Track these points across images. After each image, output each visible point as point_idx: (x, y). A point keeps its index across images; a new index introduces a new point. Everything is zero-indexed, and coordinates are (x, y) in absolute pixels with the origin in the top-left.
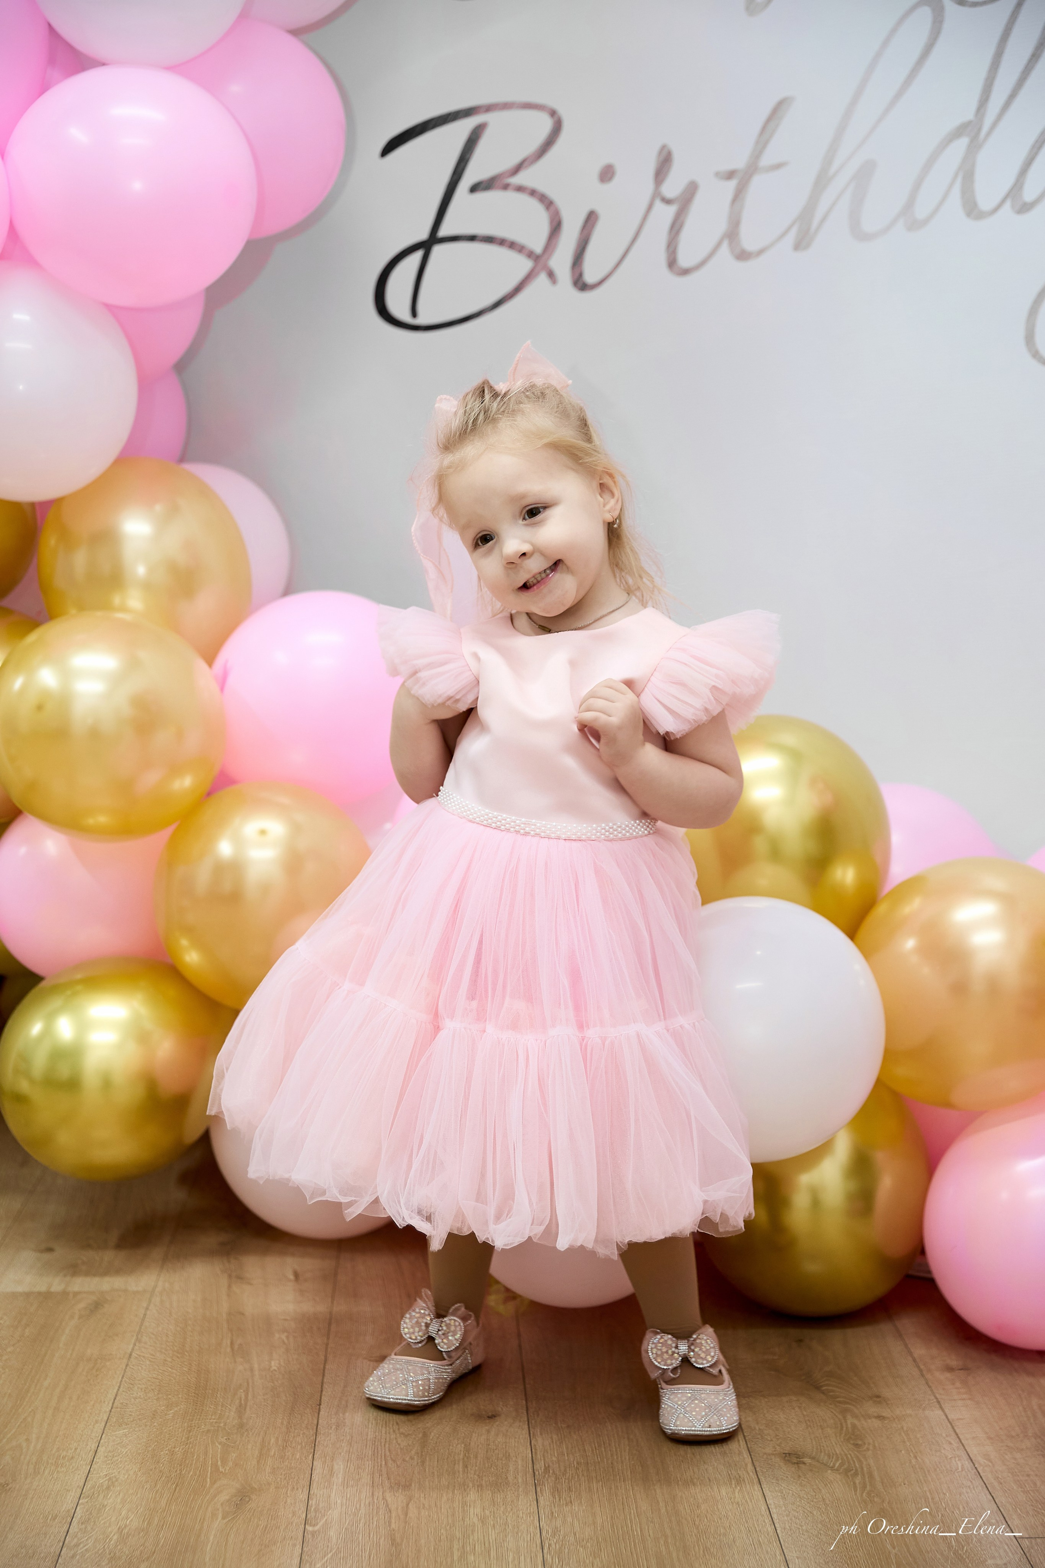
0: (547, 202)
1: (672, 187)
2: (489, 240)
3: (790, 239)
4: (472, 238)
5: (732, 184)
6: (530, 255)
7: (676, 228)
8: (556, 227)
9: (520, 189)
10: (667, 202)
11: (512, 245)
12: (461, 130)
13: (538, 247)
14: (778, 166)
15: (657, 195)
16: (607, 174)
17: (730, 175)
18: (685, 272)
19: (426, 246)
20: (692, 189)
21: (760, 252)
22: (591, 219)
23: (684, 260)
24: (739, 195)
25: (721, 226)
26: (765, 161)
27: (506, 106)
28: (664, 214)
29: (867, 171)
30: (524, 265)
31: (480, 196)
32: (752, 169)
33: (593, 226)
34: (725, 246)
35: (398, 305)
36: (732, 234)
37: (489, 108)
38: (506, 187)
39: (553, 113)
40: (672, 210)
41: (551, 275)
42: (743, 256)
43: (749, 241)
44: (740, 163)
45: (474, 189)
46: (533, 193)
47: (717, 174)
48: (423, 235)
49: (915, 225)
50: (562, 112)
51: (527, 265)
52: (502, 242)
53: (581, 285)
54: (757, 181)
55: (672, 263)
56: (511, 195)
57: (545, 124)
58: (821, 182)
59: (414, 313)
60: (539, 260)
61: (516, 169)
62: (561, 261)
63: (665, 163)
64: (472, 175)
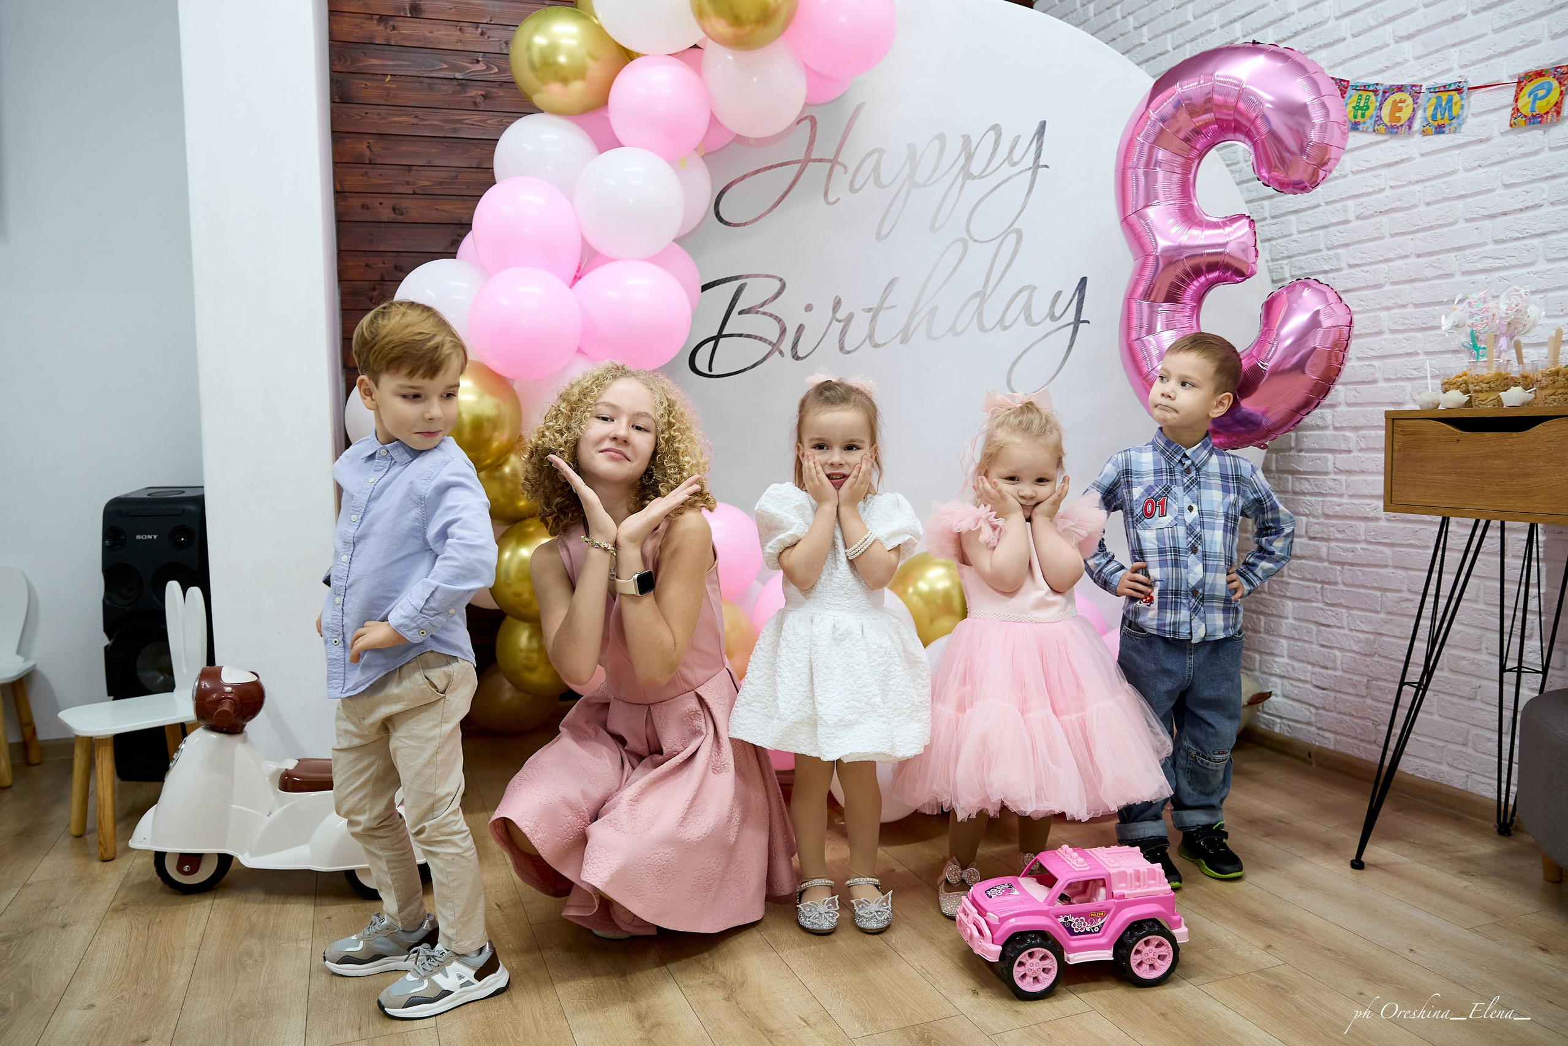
0: (779, 320)
1: (842, 314)
2: (749, 336)
3: (899, 338)
4: (740, 335)
5: (871, 314)
6: (770, 343)
7: (843, 333)
8: (783, 331)
9: (764, 313)
10: (839, 321)
11: (761, 339)
12: (734, 286)
13: (775, 341)
14: (893, 307)
15: (834, 318)
16: (809, 308)
17: (870, 310)
18: (849, 352)
19: (716, 339)
20: (851, 316)
21: (885, 344)
22: (801, 328)
23: (847, 347)
24: (874, 319)
25: (866, 333)
26: (886, 305)
27: (756, 276)
28: (837, 327)
29: (933, 311)
30: (767, 348)
31: (743, 316)
32: (880, 308)
33: (802, 331)
34: (868, 340)
35: (702, 365)
36: (871, 336)
37: (747, 276)
38: (757, 312)
39: (781, 280)
40: (842, 324)
41: (781, 352)
42: (876, 346)
43: (879, 339)
44: (874, 305)
45: (740, 313)
46: (771, 315)
47: (863, 309)
48: (715, 333)
49: (956, 334)
50: (785, 279)
51: (770, 348)
52: (756, 337)
53: (796, 357)
54: (882, 312)
55: (842, 348)
56: (759, 315)
57: (778, 285)
58: (913, 314)
59: (710, 370)
60: (775, 346)
61: (763, 305)
62: (786, 345)
63: (837, 304)
64: (739, 306)
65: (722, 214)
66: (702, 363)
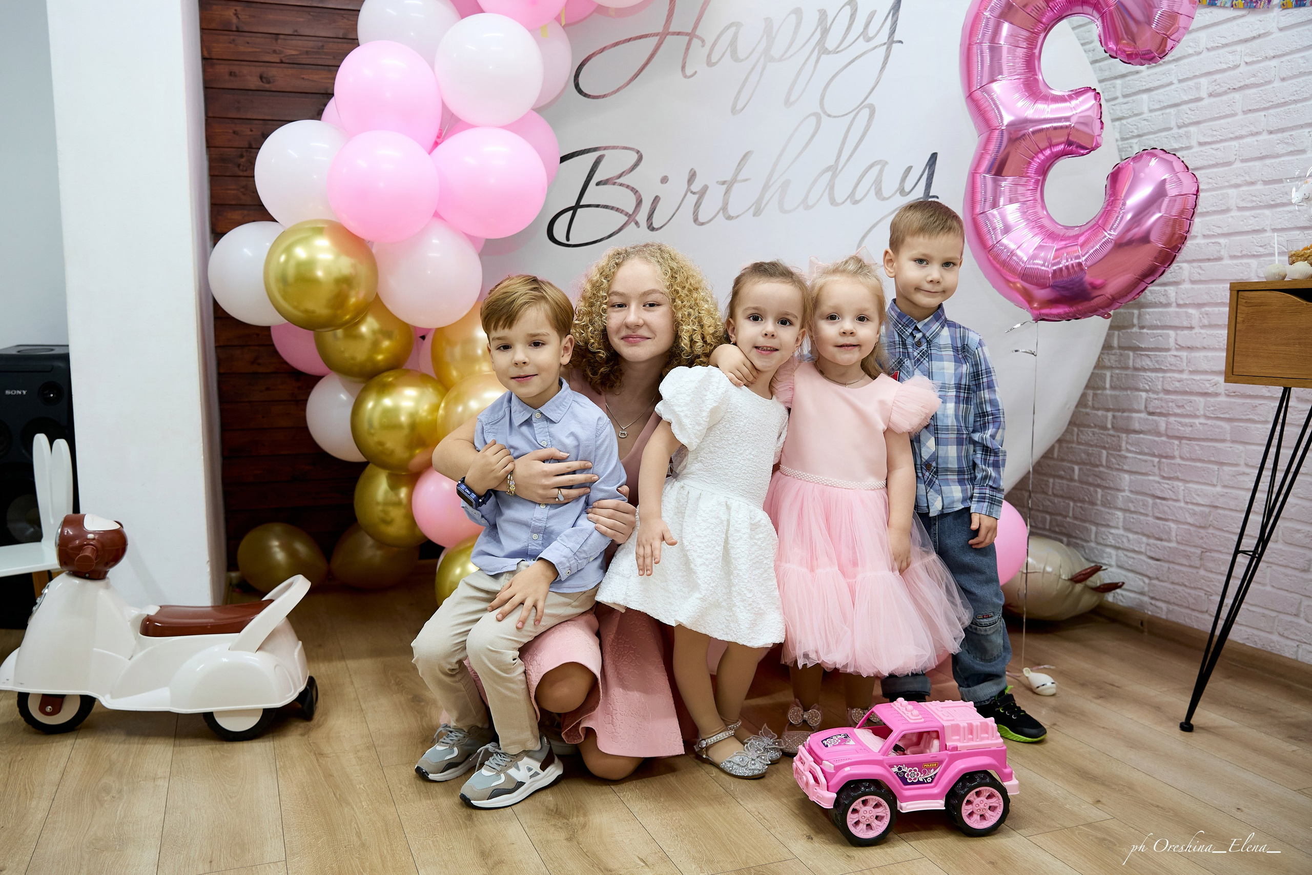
0: (635, 192)
1: (696, 187)
2: (606, 207)
3: (752, 211)
4: (598, 206)
5: (725, 186)
6: (626, 214)
7: (698, 205)
8: (639, 203)
9: (621, 185)
10: (694, 193)
11: (617, 210)
12: (593, 156)
13: (631, 212)
14: (746, 180)
15: (689, 190)
16: (664, 180)
17: (724, 183)
18: (702, 224)
19: (574, 209)
20: (705, 189)
21: (738, 216)
22: (656, 199)
23: (701, 219)
24: (727, 192)
25: (720, 205)
26: (740, 178)
27: (614, 148)
28: (692, 199)
29: (786, 185)
30: (624, 219)
31: (600, 187)
32: (734, 181)
33: (658, 202)
34: (721, 212)
35: (560, 234)
36: (724, 208)
37: (605, 148)
38: (614, 184)
39: (638, 152)
40: (696, 197)
41: (637, 223)
42: (729, 218)
43: (732, 211)
44: (728, 178)
45: (598, 184)
46: (628, 187)
47: (717, 182)
48: (574, 204)
49: (808, 208)
50: (642, 151)
51: (626, 218)
52: (612, 208)
53: (651, 228)
54: (735, 185)
55: (696, 220)
56: (616, 187)
57: (635, 157)
58: (766, 187)
59: (568, 239)
60: (631, 217)
61: (620, 176)
62: (642, 217)
63: (692, 176)
64: (596, 178)
65: (582, 86)
66: (560, 232)
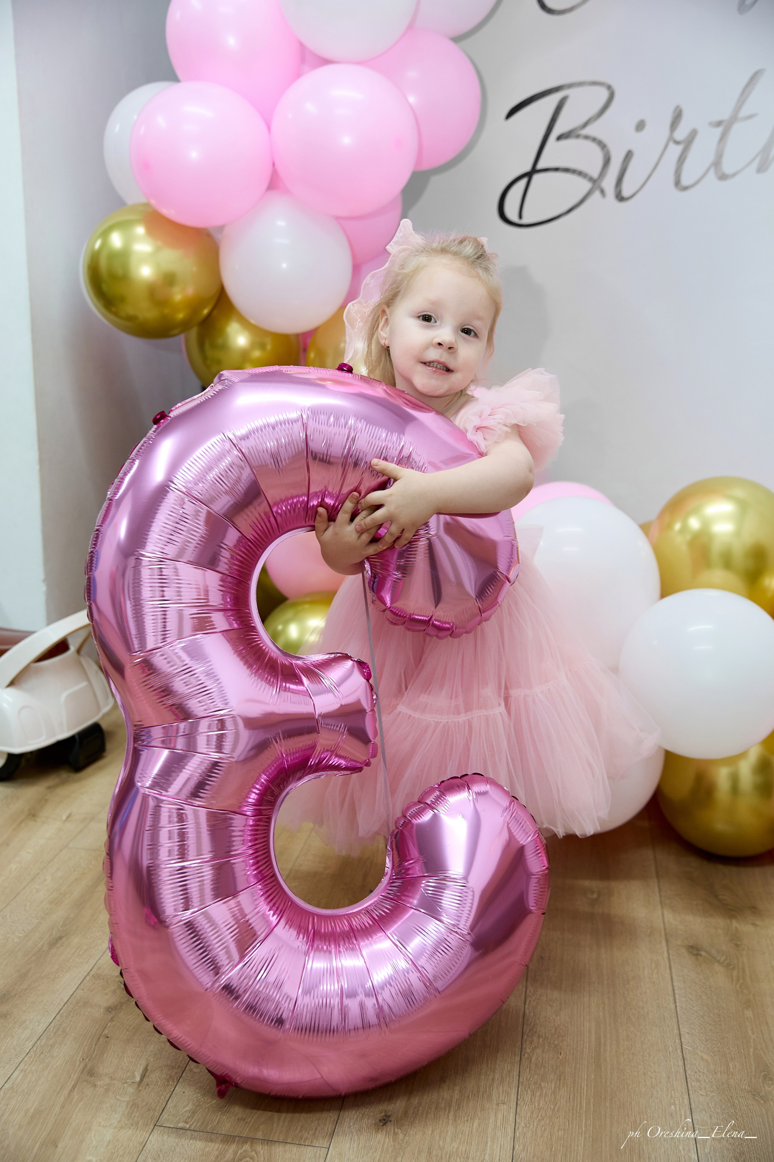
0: (602, 145)
1: (681, 134)
2: (566, 170)
3: (755, 165)
4: (556, 169)
5: (720, 130)
6: (591, 179)
7: (681, 160)
8: (607, 161)
9: (587, 137)
10: (677, 143)
11: (581, 173)
12: (553, 100)
13: (595, 174)
14: (751, 117)
15: (671, 139)
16: (640, 126)
17: (719, 124)
18: (685, 188)
19: (529, 175)
20: (693, 135)
21: (735, 174)
22: (629, 155)
23: (685, 181)
24: (723, 137)
25: (712, 157)
26: (743, 113)
27: (580, 84)
28: (675, 151)
30: (585, 186)
31: (564, 143)
32: (734, 119)
33: (630, 160)
34: (713, 171)
35: (511, 213)
36: (717, 163)
37: (570, 86)
38: (578, 136)
39: (609, 87)
40: (679, 148)
41: (602, 192)
42: (723, 177)
43: (728, 167)
44: (725, 115)
45: (559, 138)
46: (594, 140)
47: (711, 124)
48: (528, 168)
50: (615, 86)
51: (588, 185)
52: (573, 171)
53: (620, 198)
54: (736, 127)
55: (677, 183)
56: (581, 142)
57: (603, 94)
59: (520, 216)
60: (596, 183)
61: (585, 125)
62: (609, 183)
63: (677, 117)
64: (558, 129)
66: (511, 211)
